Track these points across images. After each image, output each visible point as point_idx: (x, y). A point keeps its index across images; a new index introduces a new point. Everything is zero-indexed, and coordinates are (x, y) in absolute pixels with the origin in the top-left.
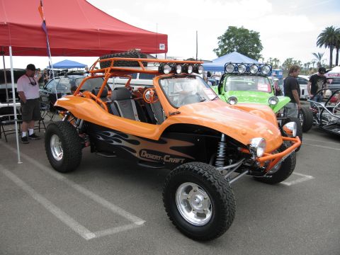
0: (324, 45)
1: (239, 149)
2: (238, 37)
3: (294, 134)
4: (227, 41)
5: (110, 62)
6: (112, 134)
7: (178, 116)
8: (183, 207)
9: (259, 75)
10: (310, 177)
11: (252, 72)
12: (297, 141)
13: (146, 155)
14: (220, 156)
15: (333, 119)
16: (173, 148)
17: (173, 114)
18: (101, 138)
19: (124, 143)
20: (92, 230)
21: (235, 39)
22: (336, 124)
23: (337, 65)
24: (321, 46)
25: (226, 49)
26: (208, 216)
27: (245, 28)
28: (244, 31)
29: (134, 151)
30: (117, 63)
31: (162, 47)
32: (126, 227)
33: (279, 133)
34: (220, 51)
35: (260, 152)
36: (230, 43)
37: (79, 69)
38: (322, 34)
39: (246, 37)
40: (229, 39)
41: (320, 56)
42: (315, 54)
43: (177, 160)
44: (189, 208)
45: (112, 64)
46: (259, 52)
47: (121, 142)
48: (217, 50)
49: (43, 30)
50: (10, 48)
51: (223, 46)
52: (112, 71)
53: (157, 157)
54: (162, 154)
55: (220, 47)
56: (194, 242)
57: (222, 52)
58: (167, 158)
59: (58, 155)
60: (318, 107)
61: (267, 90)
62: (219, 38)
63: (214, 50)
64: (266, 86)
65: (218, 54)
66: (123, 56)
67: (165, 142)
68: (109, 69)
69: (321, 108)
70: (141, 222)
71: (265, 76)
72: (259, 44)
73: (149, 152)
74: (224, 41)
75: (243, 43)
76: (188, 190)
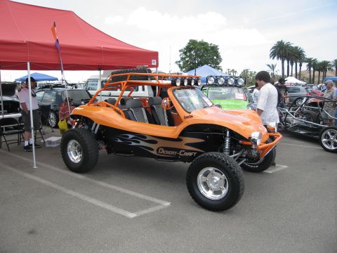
0: (276, 57)
1: (240, 142)
2: (198, 50)
3: (276, 130)
4: (188, 54)
5: (127, 76)
6: (131, 136)
7: (192, 118)
8: (203, 187)
9: (236, 86)
10: (286, 166)
11: (230, 83)
12: (279, 136)
13: (163, 152)
14: (227, 147)
15: (295, 122)
16: (188, 144)
17: (187, 117)
18: (119, 141)
19: (142, 143)
20: (131, 211)
21: (195, 52)
22: (297, 126)
23: (288, 75)
24: (273, 58)
25: (187, 61)
26: (224, 192)
27: (205, 41)
28: (203, 44)
29: (153, 150)
30: (132, 77)
31: (154, 62)
32: (158, 208)
33: (266, 130)
34: (181, 63)
35: (258, 143)
36: (191, 55)
37: (48, 82)
38: (274, 47)
39: (206, 50)
40: (190, 52)
41: (273, 67)
42: (269, 65)
43: (191, 154)
44: (208, 188)
45: (128, 78)
46: (218, 64)
47: (139, 142)
48: (179, 62)
49: (56, 48)
50: (28, 64)
51: (185, 59)
52: (128, 84)
53: (173, 153)
54: (178, 150)
55: (182, 59)
56: (213, 213)
57: (184, 64)
58: (183, 153)
59: (75, 158)
60: (282, 112)
61: (242, 98)
62: (180, 51)
63: (176, 62)
64: (242, 95)
65: (180, 66)
66: (135, 72)
67: (181, 140)
68: (125, 82)
69: (284, 113)
70: (168, 204)
71: (240, 87)
72: (218, 56)
73: (166, 149)
74: (185, 53)
75: (203, 56)
76: (206, 175)
